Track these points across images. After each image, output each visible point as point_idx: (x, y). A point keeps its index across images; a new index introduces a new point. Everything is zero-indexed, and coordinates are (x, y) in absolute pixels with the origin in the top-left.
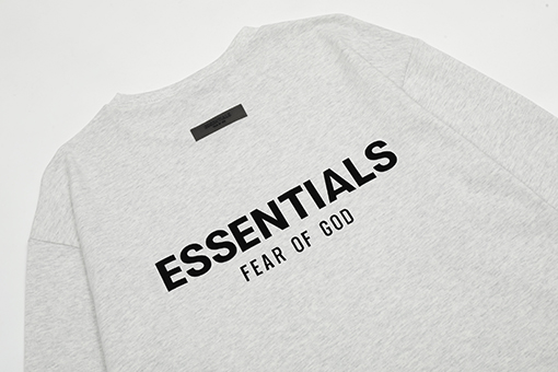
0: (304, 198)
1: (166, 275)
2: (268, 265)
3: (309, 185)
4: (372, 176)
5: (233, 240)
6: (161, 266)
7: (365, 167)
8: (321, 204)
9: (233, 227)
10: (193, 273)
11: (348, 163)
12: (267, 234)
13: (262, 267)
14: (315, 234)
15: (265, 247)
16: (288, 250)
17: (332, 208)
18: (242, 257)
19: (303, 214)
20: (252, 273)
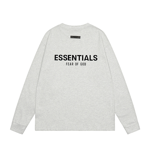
0: (81, 57)
1: (55, 58)
2: (70, 65)
3: (83, 56)
4: (92, 60)
5: (67, 58)
6: (55, 56)
7: (92, 58)
8: (83, 60)
9: (69, 56)
10: (59, 59)
11: (90, 56)
12: (73, 60)
13: (69, 64)
14: (79, 64)
15: (71, 61)
16: (74, 64)
17: (84, 61)
18: (67, 61)
19: (79, 60)
20: (67, 65)
